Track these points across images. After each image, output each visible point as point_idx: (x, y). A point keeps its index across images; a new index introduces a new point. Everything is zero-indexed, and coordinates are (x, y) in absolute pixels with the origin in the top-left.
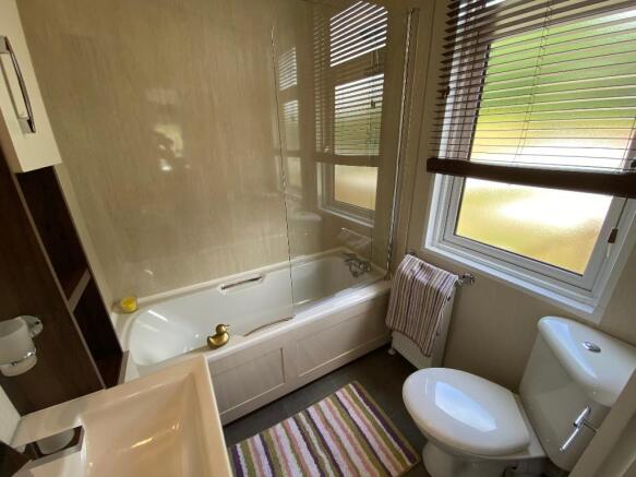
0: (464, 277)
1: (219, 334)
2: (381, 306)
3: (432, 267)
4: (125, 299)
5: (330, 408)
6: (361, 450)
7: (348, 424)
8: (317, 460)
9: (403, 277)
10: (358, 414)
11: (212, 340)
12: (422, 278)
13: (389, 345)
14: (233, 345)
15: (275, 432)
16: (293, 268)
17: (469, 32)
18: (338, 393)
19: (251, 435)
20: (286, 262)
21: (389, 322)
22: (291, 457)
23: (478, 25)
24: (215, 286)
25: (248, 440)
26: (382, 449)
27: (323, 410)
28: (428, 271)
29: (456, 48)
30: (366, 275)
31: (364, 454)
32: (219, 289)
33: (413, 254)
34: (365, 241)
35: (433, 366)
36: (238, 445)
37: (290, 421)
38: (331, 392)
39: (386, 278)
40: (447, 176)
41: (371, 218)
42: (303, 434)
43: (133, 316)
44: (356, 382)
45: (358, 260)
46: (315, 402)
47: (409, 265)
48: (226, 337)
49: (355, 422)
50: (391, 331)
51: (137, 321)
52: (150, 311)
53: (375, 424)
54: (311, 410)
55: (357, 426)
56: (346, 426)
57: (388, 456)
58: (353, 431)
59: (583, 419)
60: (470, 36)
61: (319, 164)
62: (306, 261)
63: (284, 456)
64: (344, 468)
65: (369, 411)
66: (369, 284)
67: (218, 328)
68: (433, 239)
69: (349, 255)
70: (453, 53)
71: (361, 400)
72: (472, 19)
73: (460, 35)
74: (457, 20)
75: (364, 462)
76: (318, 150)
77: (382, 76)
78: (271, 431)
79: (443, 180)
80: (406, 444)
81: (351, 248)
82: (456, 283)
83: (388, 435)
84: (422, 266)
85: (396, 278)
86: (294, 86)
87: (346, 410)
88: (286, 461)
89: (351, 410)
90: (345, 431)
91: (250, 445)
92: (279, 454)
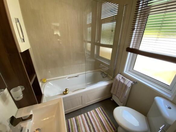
0: (134, 82)
1: (66, 91)
2: (110, 87)
3: (125, 78)
4: (43, 79)
5: (94, 113)
6: (101, 125)
7: (98, 118)
8: (89, 126)
9: (117, 80)
10: (101, 115)
11: (64, 92)
12: (122, 81)
13: (111, 98)
14: (70, 94)
15: (79, 118)
16: (86, 74)
17: (142, 12)
18: (96, 109)
19: (73, 117)
20: (85, 72)
21: (112, 92)
22: (82, 125)
23: (145, 10)
24: (66, 77)
25: (72, 119)
26: (107, 126)
27: (92, 113)
28: (124, 79)
29: (138, 17)
30: (106, 78)
31: (102, 127)
32: (67, 78)
33: (120, 74)
34: (107, 69)
35: (123, 106)
36: (69, 120)
37: (83, 115)
38: (94, 109)
39: (112, 79)
40: (132, 53)
41: (109, 62)
42: (86, 119)
43: (45, 83)
44: (101, 107)
45: (104, 73)
46: (90, 111)
47: (119, 77)
48: (68, 92)
49: (100, 118)
50: (112, 94)
51: (46, 85)
52: (49, 83)
53: (105, 119)
54: (89, 113)
55: (100, 119)
56: (97, 118)
57: (108, 128)
58: (99, 120)
59: (163, 128)
60: (142, 13)
61: (96, 46)
62: (90, 72)
63: (80, 124)
64: (96, 129)
65: (104, 115)
66: (107, 81)
67: (66, 90)
68: (126, 70)
69: (102, 72)
70: (136, 18)
71: (102, 112)
72: (143, 9)
73: (139, 13)
74: (139, 8)
75: (101, 129)
76: (96, 42)
77: (115, 23)
78: (78, 117)
79: (131, 54)
80: (113, 126)
81: (103, 70)
82: (132, 84)
83: (109, 122)
84: (122, 78)
85: (114, 80)
86: (90, 23)
87: (98, 114)
88: (81, 125)
89: (99, 114)
90: (97, 120)
91: (72, 120)
92: (79, 123)
